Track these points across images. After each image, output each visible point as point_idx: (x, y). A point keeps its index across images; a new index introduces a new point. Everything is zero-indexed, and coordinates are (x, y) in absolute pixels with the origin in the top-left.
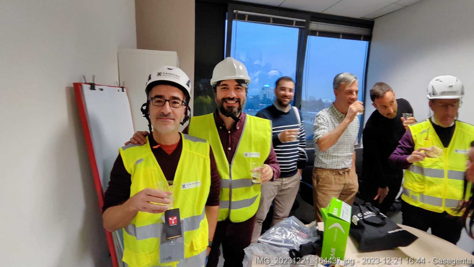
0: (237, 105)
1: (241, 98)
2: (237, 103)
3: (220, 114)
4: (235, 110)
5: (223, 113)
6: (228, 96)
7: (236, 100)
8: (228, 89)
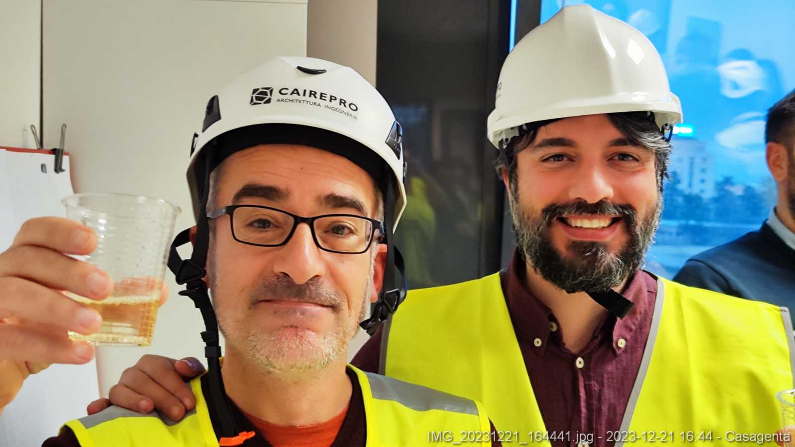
0: (615, 239)
1: (635, 205)
2: (619, 228)
3: (535, 276)
4: (610, 258)
5: (547, 276)
6: (573, 195)
7: (614, 213)
8: (571, 159)
